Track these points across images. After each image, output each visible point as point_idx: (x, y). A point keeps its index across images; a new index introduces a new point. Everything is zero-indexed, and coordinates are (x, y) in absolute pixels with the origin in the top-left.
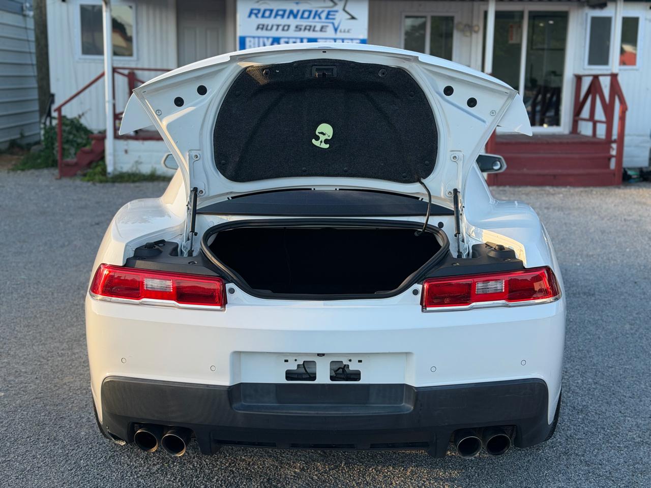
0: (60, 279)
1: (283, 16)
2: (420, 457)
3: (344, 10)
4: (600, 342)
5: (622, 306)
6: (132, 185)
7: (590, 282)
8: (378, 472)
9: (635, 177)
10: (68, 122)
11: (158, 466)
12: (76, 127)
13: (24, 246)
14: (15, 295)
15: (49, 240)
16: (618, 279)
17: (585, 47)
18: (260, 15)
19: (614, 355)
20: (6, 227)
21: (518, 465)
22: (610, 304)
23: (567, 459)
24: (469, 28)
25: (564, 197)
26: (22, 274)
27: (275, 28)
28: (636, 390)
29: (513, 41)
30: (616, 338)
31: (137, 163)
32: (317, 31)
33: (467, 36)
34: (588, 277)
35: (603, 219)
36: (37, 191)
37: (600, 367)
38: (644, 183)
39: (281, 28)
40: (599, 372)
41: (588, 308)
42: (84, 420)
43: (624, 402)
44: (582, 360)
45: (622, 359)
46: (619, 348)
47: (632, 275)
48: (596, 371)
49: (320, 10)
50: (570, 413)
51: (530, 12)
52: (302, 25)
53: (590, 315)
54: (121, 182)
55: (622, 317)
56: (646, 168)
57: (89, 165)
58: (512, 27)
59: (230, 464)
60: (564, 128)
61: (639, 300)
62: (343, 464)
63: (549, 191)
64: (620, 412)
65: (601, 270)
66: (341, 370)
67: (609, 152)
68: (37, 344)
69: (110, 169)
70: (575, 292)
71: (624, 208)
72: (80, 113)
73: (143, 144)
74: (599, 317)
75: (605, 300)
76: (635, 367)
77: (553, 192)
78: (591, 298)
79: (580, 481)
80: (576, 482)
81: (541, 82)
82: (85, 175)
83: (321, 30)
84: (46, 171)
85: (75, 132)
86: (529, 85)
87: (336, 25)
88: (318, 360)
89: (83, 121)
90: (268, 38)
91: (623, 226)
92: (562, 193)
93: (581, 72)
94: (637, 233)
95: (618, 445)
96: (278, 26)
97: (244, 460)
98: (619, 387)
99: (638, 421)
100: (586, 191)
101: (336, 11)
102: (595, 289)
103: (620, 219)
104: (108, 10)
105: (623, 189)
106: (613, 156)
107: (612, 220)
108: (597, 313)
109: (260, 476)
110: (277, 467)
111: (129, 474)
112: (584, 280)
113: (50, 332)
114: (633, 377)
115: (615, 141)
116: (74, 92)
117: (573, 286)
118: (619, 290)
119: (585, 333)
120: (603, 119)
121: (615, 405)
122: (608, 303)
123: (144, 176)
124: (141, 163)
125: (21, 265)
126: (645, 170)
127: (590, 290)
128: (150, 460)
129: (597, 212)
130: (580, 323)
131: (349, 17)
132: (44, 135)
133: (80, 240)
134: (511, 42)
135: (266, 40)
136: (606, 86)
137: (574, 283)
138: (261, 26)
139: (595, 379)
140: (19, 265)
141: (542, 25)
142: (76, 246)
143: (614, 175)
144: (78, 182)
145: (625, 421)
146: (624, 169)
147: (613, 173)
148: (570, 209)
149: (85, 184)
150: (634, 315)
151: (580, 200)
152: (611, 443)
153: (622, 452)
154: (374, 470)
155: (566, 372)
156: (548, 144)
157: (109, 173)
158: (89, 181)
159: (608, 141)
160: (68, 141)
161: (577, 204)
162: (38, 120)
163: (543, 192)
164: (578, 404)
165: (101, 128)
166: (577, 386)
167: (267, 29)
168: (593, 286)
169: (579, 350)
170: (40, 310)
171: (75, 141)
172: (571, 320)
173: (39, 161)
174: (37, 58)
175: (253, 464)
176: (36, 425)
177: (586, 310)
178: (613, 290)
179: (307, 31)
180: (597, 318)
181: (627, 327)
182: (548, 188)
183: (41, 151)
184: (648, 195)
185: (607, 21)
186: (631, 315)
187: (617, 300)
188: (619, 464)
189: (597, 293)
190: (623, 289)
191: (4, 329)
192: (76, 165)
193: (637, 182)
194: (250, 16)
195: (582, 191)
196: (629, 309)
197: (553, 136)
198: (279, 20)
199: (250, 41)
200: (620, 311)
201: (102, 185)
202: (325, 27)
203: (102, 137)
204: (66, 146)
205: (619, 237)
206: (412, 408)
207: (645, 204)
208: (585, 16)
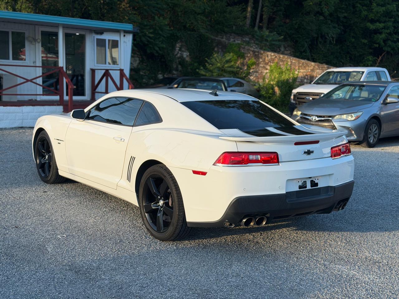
17: (94, 54)
24: (34, 40)
60: (87, 97)
66: (313, 183)
88: (307, 180)
93: (93, 68)
206: (333, 194)
208: (93, 38)
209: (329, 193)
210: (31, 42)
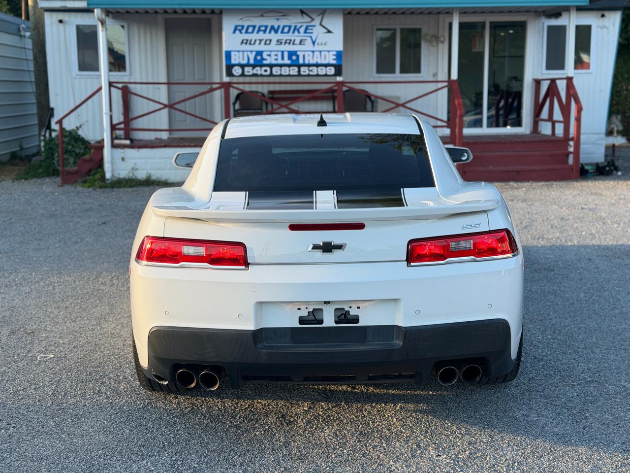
0: (79, 269)
1: (265, 31)
2: (407, 396)
3: (321, 24)
4: (558, 307)
5: (578, 279)
6: (130, 190)
7: (550, 260)
8: (373, 408)
9: (592, 171)
10: (67, 134)
11: (189, 409)
12: (74, 138)
13: (41, 243)
14: (42, 283)
15: (62, 238)
16: (575, 257)
17: (542, 53)
18: (244, 31)
19: (570, 317)
20: (21, 228)
21: (488, 400)
22: (567, 277)
23: (529, 395)
24: (435, 39)
25: (526, 190)
26: (45, 266)
27: (258, 42)
28: (588, 343)
29: (477, 49)
30: (572, 304)
31: (133, 169)
32: (296, 44)
33: (434, 46)
34: (548, 256)
35: (562, 208)
36: (43, 197)
37: (558, 327)
38: (600, 177)
39: (263, 42)
40: (557, 330)
41: (548, 281)
42: (121, 378)
43: (578, 352)
44: (542, 321)
45: (577, 320)
46: (575, 312)
47: (587, 254)
48: (554, 330)
49: (299, 25)
50: (532, 361)
51: (491, 23)
52: (283, 40)
53: (550, 287)
54: (120, 187)
55: (577, 287)
56: (602, 163)
57: (88, 173)
58: (474, 37)
59: (249, 406)
60: (525, 128)
61: (593, 274)
62: (343, 403)
63: (513, 186)
64: (575, 359)
65: (560, 250)
66: (343, 316)
67: (567, 149)
68: (69, 321)
69: (108, 175)
70: (536, 268)
71: (581, 198)
72: (78, 125)
73: (138, 151)
74: (558, 288)
75: (563, 275)
76: (588, 326)
77: (517, 187)
78: (551, 273)
79: (540, 410)
80: (537, 411)
81: (503, 87)
82: (85, 182)
83: (300, 44)
84: (47, 180)
85: (73, 142)
86: (492, 90)
87: (314, 39)
88: (324, 307)
89: (80, 132)
90: (251, 52)
91: (580, 213)
92: (525, 187)
93: (539, 77)
94: (592, 219)
95: (572, 383)
96: (261, 40)
97: (260, 402)
98: (574, 341)
99: (589, 366)
100: (547, 185)
101: (314, 26)
102: (554, 266)
103: (577, 207)
104: (104, 29)
105: (581, 182)
106: (570, 153)
107: (570, 209)
108: (556, 285)
109: (275, 413)
110: (288, 407)
111: (166, 415)
112: (545, 258)
113: (78, 312)
114: (585, 333)
115: (572, 139)
116: (72, 107)
117: (535, 263)
118: (575, 266)
119: (545, 300)
120: (561, 119)
121: (570, 354)
122: (565, 276)
123: (140, 181)
124: (137, 169)
125: (41, 259)
126: (601, 165)
127: (550, 266)
128: (182, 405)
129: (557, 202)
130: (541, 293)
131: (326, 31)
132: (45, 146)
133: (91, 237)
134: (474, 50)
135: (249, 53)
136: (563, 89)
137: (536, 261)
138: (245, 41)
139: (553, 336)
140: (40, 259)
141: (502, 34)
142: (88, 242)
143: (572, 169)
144: (80, 188)
145: (578, 365)
146: (582, 164)
147: (571, 168)
148: (532, 201)
149: (86, 190)
150: (588, 285)
151: (541, 192)
152: (566, 382)
153: (575, 388)
154: (369, 407)
155: (529, 331)
156: (511, 143)
157: (108, 180)
158: (89, 187)
159: (566, 138)
160: (67, 152)
161: (539, 196)
162: (37, 133)
163: (508, 187)
164: (539, 354)
165: (99, 138)
166: (538, 341)
167: (250, 44)
168: (553, 263)
169: (540, 314)
170: (66, 295)
171: (74, 151)
172: (533, 291)
173: (40, 170)
174: (36, 75)
175: (268, 405)
176: (80, 382)
177: (546, 283)
178: (570, 266)
179: (287, 45)
180: (555, 289)
181: (582, 295)
182: (512, 183)
183: (41, 161)
184: (603, 187)
185: (562, 30)
186: (586, 286)
187: (573, 274)
188: (573, 397)
189: (556, 269)
190: (578, 265)
191: (38, 311)
192: (77, 172)
193: (594, 176)
194: (234, 32)
195: (543, 185)
196: (584, 281)
197: (516, 136)
198: (261, 35)
199: (235, 55)
200: (576, 283)
201: (102, 190)
202: (303, 41)
203: (100, 146)
204: (66, 156)
205: (577, 223)
206: (402, 343)
207: (600, 194)
208: (541, 25)
209: (394, 341)
210: (430, 41)
